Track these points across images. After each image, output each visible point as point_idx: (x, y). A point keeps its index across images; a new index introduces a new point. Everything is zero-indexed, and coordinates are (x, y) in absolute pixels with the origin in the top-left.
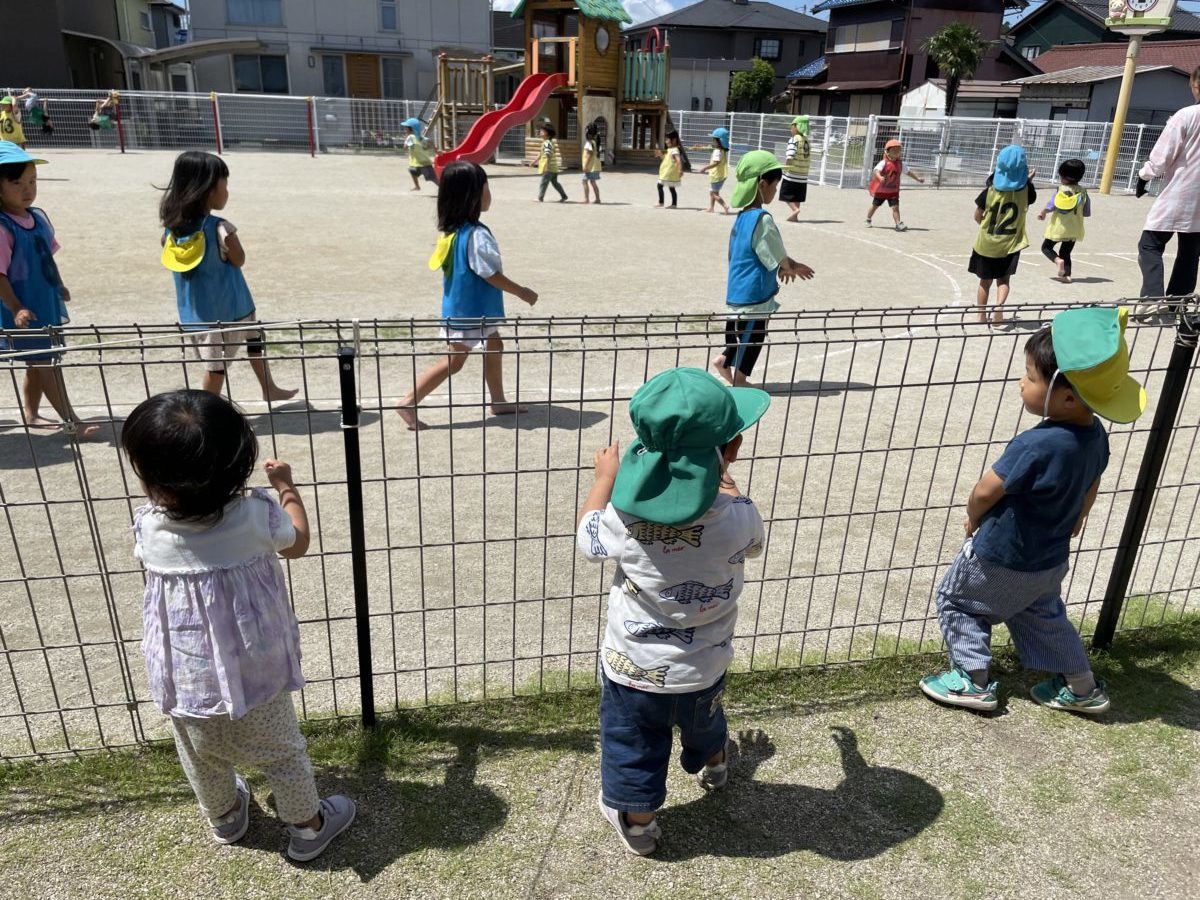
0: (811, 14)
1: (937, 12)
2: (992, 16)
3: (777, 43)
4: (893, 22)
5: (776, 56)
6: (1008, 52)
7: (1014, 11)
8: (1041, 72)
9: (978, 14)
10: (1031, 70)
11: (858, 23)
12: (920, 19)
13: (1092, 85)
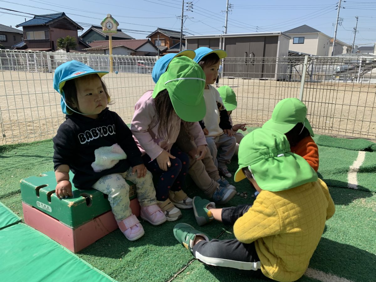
0: (16, 28)
1: (58, 30)
2: (74, 31)
3: (5, 36)
4: (45, 31)
5: (5, 40)
6: (81, 41)
7: (80, 31)
8: (91, 47)
9: (70, 31)
10: (88, 46)
11: (33, 31)
12: (53, 31)
13: (105, 50)
